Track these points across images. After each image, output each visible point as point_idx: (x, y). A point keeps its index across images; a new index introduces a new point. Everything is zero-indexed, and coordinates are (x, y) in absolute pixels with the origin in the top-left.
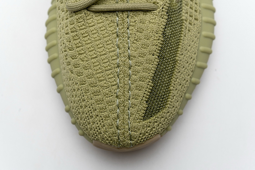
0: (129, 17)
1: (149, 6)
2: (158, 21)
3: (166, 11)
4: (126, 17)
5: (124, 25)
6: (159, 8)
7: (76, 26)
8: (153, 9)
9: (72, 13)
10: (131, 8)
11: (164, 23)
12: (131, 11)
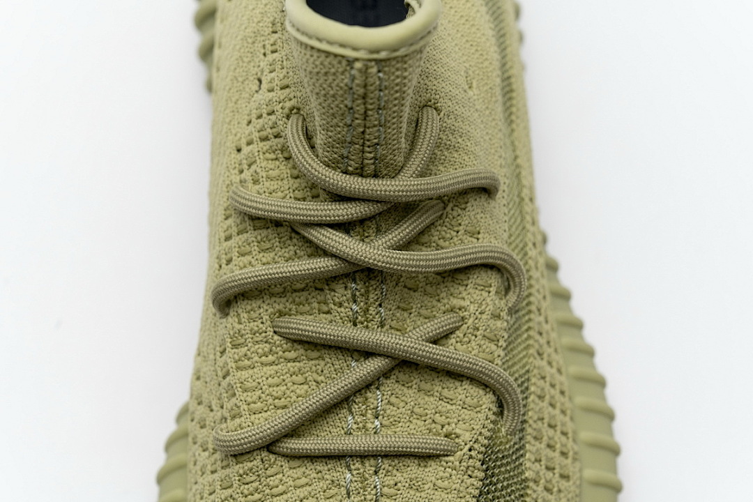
0: (381, 471)
1: (434, 443)
2: (458, 485)
3: (480, 456)
4: (371, 472)
5: (366, 493)
6: (461, 450)
7: (236, 492)
8: (446, 453)
9: (229, 456)
10: (386, 448)
11: (473, 491)
12: (386, 455)
